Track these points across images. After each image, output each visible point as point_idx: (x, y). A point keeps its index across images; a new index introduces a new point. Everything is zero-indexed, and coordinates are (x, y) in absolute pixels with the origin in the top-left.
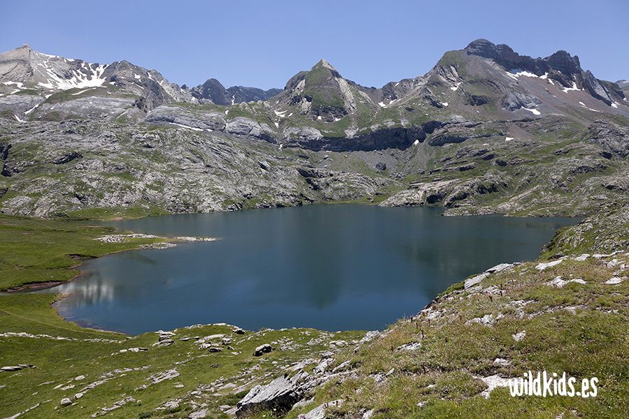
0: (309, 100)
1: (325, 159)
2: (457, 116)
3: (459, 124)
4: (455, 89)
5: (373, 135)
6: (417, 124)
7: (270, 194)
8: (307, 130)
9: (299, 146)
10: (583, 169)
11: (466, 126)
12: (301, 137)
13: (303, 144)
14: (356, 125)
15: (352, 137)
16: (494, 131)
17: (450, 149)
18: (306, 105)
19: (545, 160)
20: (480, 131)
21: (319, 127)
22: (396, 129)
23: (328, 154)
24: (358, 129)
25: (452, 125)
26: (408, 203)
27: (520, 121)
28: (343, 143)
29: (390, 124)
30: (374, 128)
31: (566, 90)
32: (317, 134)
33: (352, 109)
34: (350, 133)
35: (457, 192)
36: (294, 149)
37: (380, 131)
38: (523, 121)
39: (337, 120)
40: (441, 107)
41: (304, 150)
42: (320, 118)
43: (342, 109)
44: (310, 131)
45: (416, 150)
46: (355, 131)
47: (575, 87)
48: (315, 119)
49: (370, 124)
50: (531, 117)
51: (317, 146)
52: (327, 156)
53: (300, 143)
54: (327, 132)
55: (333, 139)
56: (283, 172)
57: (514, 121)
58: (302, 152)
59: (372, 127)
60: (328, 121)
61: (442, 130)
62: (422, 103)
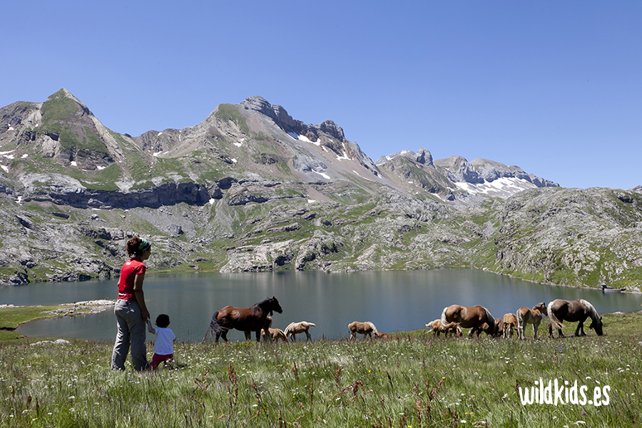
0: (55, 138)
1: (93, 218)
2: (253, 174)
3: (258, 183)
4: (239, 145)
5: (157, 190)
6: (209, 179)
7: (59, 259)
8: (60, 178)
9: (50, 200)
10: (406, 228)
11: (265, 186)
12: (53, 187)
13: (57, 197)
14: (130, 176)
15: (128, 192)
16: (295, 193)
17: (253, 210)
18: (48, 144)
19: (365, 220)
20: (281, 192)
21: (76, 174)
22: (185, 184)
23: (95, 212)
24: (133, 182)
25: (250, 183)
26: (255, 267)
27: (315, 184)
28: (116, 198)
29: (177, 178)
30: (157, 181)
31: (339, 158)
32: (75, 186)
33: (118, 155)
34: (125, 186)
35: (305, 252)
36: (42, 204)
37: (165, 185)
38: (317, 184)
39: (100, 168)
40: (230, 163)
41: (58, 206)
42: (74, 163)
43: (107, 155)
44: (65, 180)
45: (213, 210)
46: (130, 184)
47: (346, 157)
48: (68, 165)
49: (150, 176)
50: (323, 181)
51: (78, 201)
52: (95, 215)
53: (52, 195)
54: (89, 183)
55: (102, 192)
56: (57, 232)
57: (310, 184)
58: (56, 208)
59: (154, 180)
60: (87, 169)
61: (240, 188)
62: (207, 156)
